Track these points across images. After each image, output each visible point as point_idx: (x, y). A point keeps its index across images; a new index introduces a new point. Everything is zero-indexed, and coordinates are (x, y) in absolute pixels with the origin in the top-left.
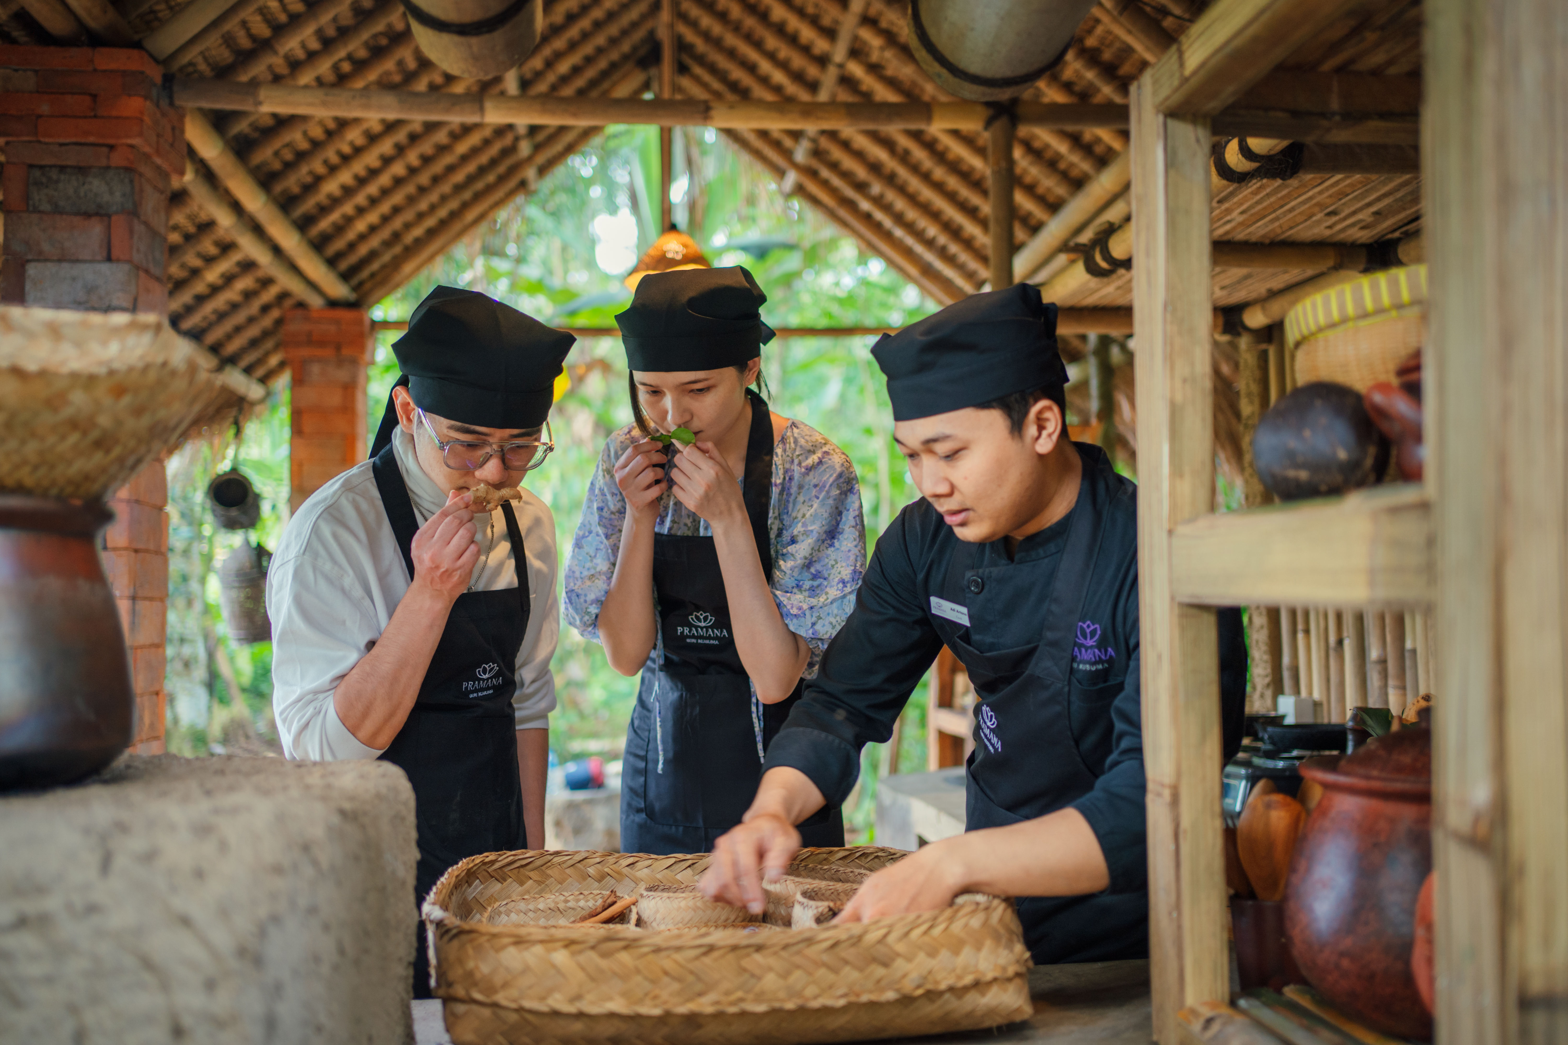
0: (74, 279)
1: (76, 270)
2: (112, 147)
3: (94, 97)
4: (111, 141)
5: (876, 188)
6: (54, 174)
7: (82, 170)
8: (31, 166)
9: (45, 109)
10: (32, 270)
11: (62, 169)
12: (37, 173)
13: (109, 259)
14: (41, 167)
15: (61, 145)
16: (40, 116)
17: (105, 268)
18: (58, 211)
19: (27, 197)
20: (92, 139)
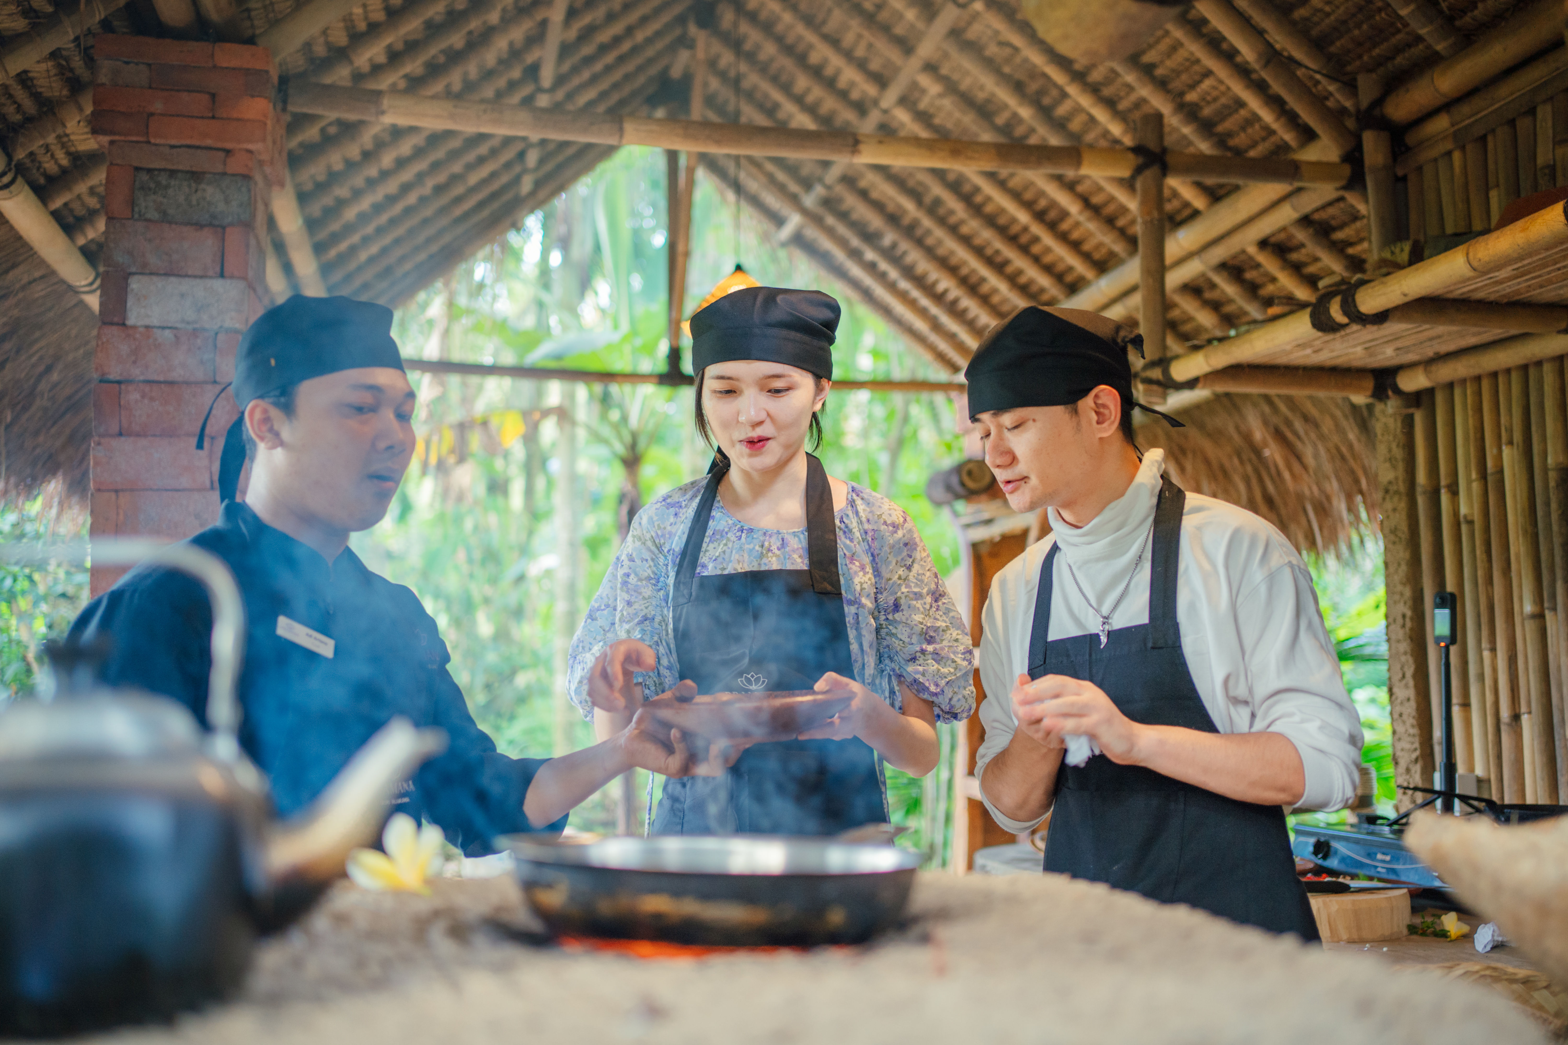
0: (182, 295)
1: (185, 285)
2: (228, 152)
3: (213, 96)
4: (228, 145)
5: (889, 238)
6: (163, 179)
7: (196, 176)
8: (137, 169)
9: (158, 107)
10: (135, 284)
11: (173, 173)
12: (145, 177)
13: (222, 275)
14: (149, 171)
15: (173, 147)
16: (152, 114)
17: (218, 284)
18: (166, 219)
19: (132, 203)
20: (209, 142)
